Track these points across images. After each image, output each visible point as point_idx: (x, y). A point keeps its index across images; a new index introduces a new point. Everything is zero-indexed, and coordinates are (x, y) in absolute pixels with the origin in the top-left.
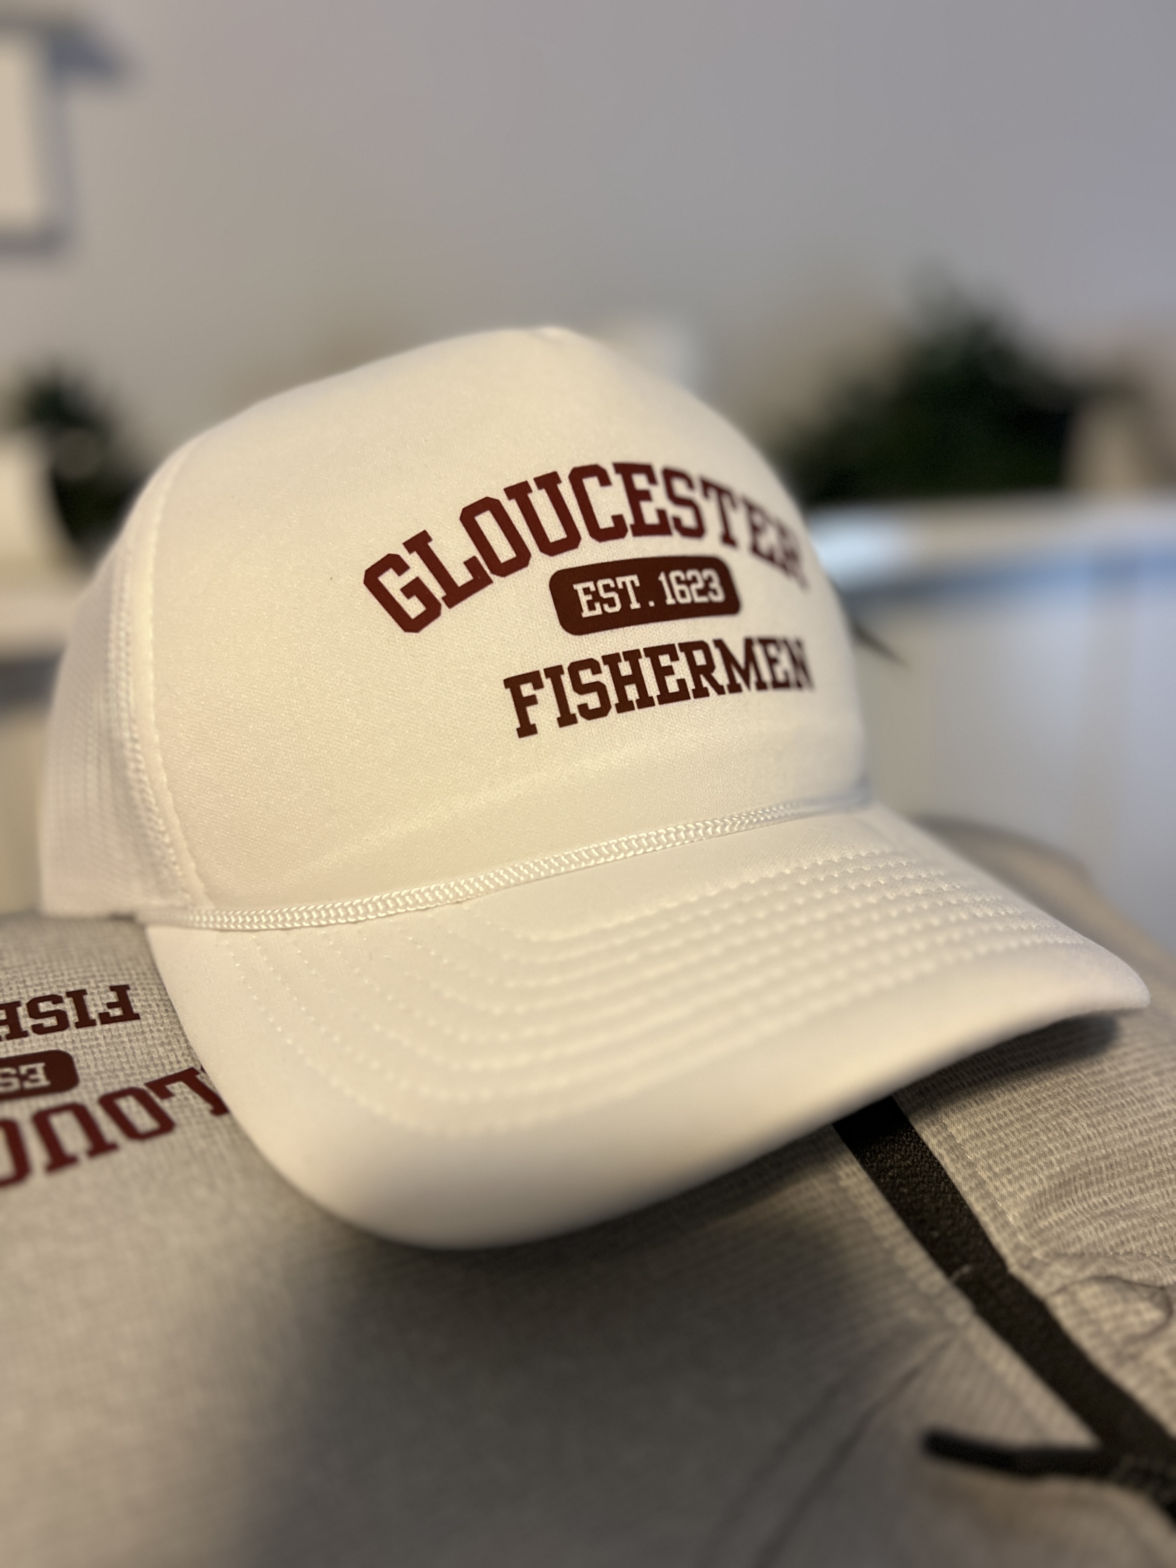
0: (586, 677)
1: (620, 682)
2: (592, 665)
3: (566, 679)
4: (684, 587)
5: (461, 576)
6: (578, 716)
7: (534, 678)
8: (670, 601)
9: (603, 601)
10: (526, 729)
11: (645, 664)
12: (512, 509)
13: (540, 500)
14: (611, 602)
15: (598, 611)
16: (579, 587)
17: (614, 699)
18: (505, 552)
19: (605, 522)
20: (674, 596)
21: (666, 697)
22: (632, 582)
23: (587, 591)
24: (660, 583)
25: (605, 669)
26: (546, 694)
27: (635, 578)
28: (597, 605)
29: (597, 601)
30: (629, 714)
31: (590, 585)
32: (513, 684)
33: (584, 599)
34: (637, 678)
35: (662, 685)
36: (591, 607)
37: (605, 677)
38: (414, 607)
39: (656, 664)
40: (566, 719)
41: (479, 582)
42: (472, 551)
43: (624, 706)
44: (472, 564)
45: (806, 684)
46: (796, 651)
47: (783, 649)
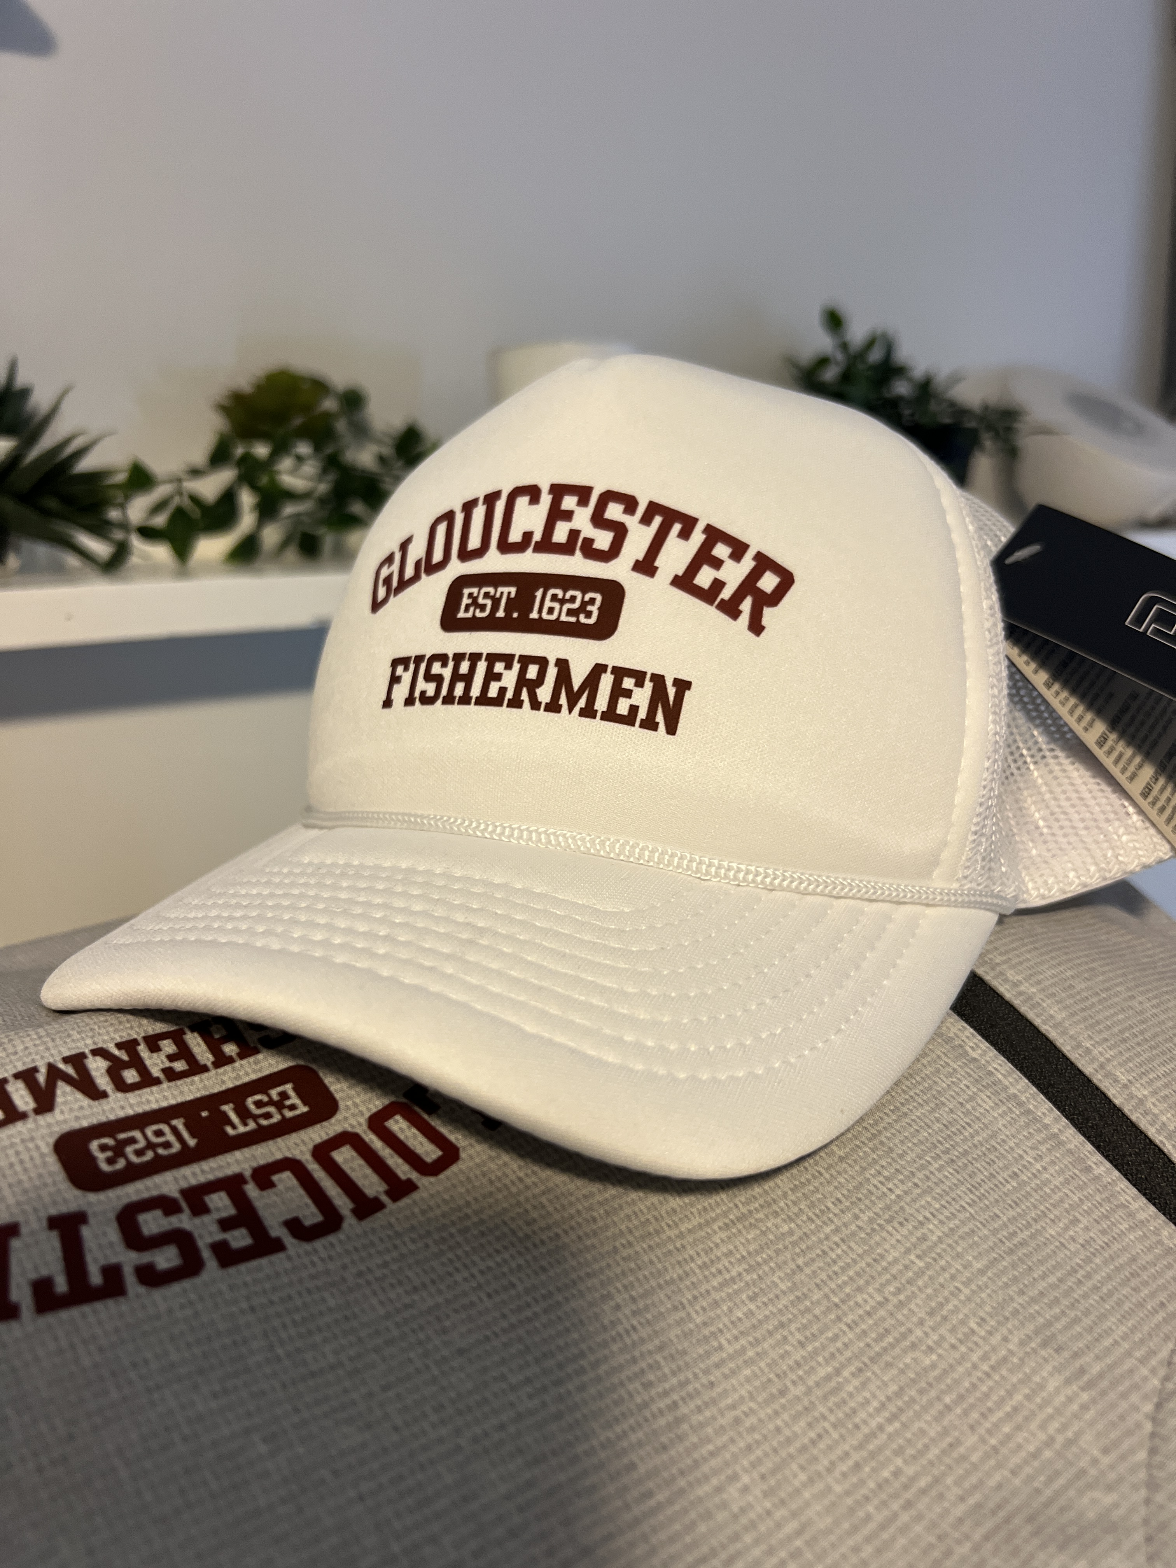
1: (456, 678)
2: (443, 659)
3: (423, 668)
4: (557, 606)
5: (409, 572)
6: (417, 700)
7: (407, 662)
8: (534, 615)
9: (477, 606)
10: (387, 703)
11: (482, 666)
12: (459, 521)
13: (479, 513)
14: (483, 608)
15: (469, 615)
16: (466, 592)
17: (444, 692)
18: (439, 556)
19: (515, 536)
20: (540, 611)
21: (483, 699)
22: (509, 593)
23: (470, 595)
24: (535, 597)
25: (451, 665)
26: (407, 678)
27: (513, 590)
29: (473, 606)
30: (449, 707)
31: (475, 590)
32: (394, 664)
33: (465, 601)
34: (468, 679)
35: (485, 688)
36: (467, 608)
37: (447, 673)
38: (382, 595)
39: (490, 668)
40: (410, 701)
41: (415, 578)
42: (424, 552)
43: (449, 700)
44: (418, 564)
45: (662, 727)
46: (671, 691)
47: (649, 685)
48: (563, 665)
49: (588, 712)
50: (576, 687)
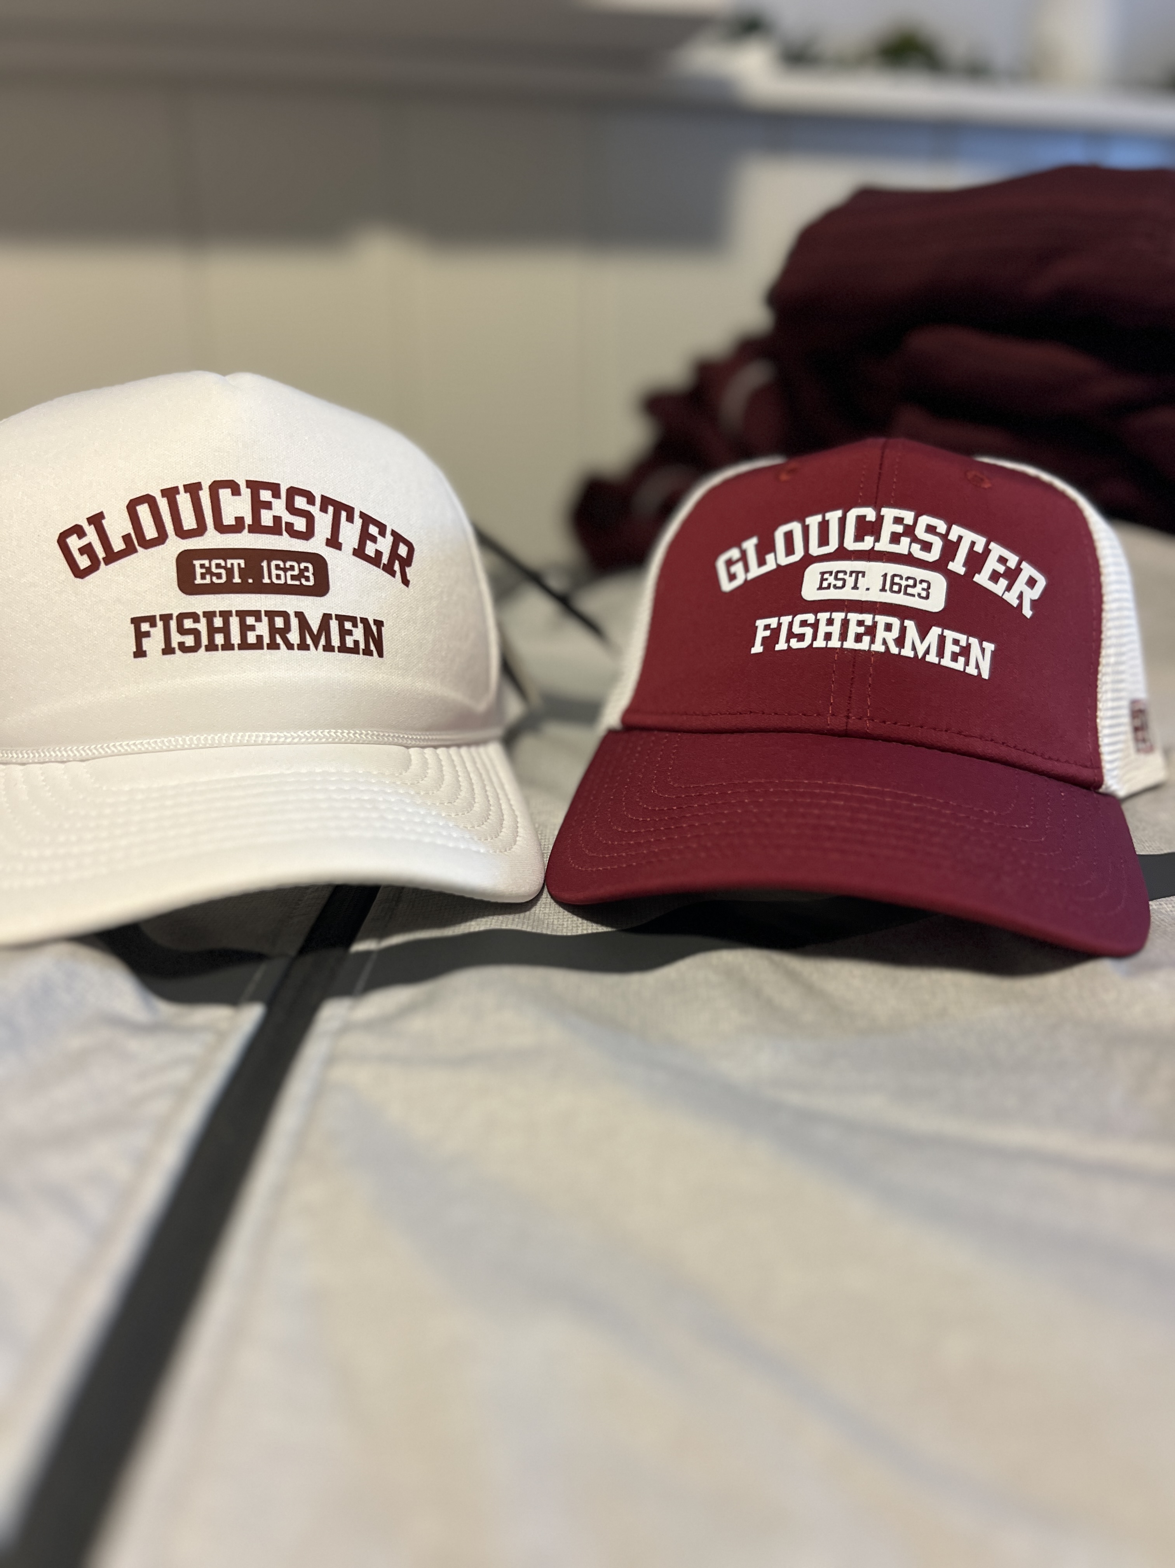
0: (188, 624)
1: (212, 630)
3: (173, 624)
4: (281, 573)
5: (118, 545)
6: (177, 649)
7: (151, 620)
9: (212, 574)
10: (140, 653)
11: (234, 622)
12: (163, 504)
13: (184, 501)
14: (219, 576)
15: (208, 580)
16: (197, 563)
17: (205, 641)
18: (151, 533)
19: (228, 520)
20: (270, 577)
21: (244, 645)
22: (239, 564)
23: (202, 566)
24: (263, 567)
25: (203, 621)
26: (158, 632)
27: (242, 563)
28: (208, 577)
29: (208, 574)
30: (214, 653)
31: (206, 563)
32: (136, 622)
33: (199, 571)
34: (225, 630)
35: (244, 637)
36: (203, 576)
37: (202, 626)
38: (84, 562)
39: (242, 623)
40: (168, 650)
41: (129, 550)
42: (129, 529)
43: (212, 647)
44: (127, 538)
45: (375, 653)
46: (374, 628)
47: (360, 625)
48: (300, 615)
49: (329, 648)
50: (315, 631)
